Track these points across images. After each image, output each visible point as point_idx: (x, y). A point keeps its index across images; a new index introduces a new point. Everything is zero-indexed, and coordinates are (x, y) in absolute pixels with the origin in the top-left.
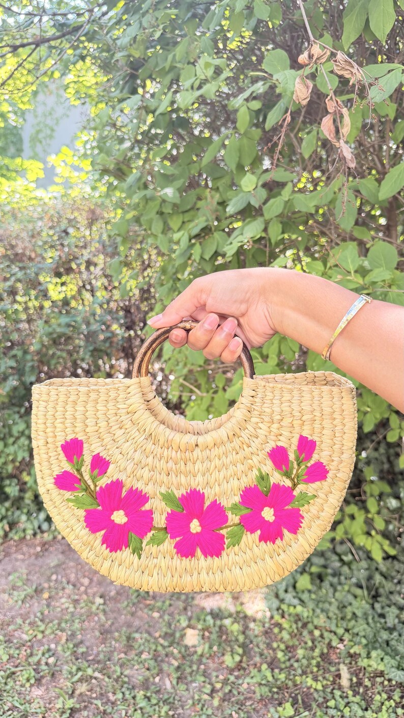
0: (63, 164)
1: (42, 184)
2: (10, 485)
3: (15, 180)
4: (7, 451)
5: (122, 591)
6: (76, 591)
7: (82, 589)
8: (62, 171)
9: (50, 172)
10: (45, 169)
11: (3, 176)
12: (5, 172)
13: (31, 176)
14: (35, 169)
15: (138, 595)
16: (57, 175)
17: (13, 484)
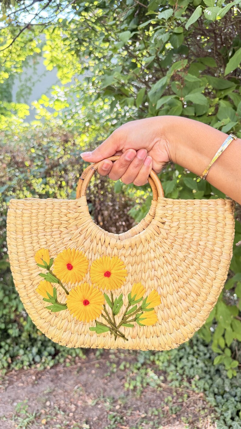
0: (41, 107)
1: (28, 119)
2: (12, 328)
3: (10, 116)
4: (11, 304)
5: (102, 417)
6: (67, 417)
7: (71, 414)
8: (41, 112)
9: (33, 112)
10: (30, 110)
11: (2, 114)
12: (4, 111)
13: (21, 114)
14: (23, 109)
15: (115, 421)
16: (37, 114)
17: (14, 327)
